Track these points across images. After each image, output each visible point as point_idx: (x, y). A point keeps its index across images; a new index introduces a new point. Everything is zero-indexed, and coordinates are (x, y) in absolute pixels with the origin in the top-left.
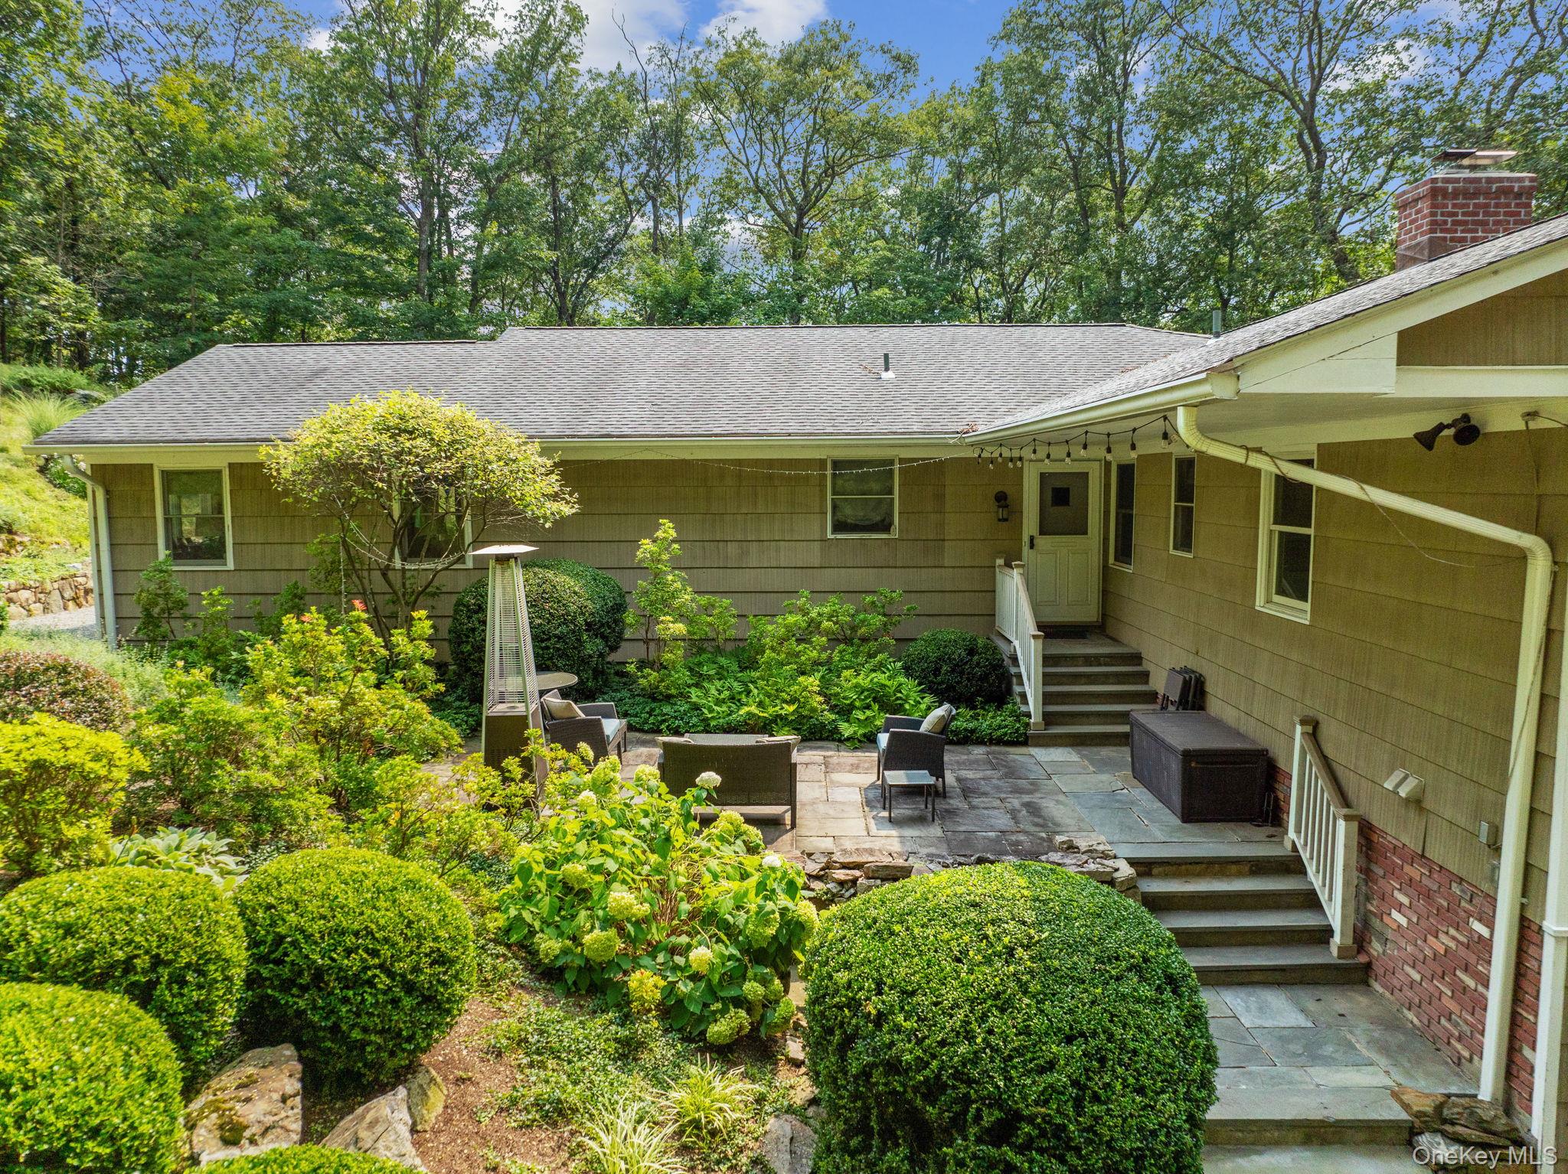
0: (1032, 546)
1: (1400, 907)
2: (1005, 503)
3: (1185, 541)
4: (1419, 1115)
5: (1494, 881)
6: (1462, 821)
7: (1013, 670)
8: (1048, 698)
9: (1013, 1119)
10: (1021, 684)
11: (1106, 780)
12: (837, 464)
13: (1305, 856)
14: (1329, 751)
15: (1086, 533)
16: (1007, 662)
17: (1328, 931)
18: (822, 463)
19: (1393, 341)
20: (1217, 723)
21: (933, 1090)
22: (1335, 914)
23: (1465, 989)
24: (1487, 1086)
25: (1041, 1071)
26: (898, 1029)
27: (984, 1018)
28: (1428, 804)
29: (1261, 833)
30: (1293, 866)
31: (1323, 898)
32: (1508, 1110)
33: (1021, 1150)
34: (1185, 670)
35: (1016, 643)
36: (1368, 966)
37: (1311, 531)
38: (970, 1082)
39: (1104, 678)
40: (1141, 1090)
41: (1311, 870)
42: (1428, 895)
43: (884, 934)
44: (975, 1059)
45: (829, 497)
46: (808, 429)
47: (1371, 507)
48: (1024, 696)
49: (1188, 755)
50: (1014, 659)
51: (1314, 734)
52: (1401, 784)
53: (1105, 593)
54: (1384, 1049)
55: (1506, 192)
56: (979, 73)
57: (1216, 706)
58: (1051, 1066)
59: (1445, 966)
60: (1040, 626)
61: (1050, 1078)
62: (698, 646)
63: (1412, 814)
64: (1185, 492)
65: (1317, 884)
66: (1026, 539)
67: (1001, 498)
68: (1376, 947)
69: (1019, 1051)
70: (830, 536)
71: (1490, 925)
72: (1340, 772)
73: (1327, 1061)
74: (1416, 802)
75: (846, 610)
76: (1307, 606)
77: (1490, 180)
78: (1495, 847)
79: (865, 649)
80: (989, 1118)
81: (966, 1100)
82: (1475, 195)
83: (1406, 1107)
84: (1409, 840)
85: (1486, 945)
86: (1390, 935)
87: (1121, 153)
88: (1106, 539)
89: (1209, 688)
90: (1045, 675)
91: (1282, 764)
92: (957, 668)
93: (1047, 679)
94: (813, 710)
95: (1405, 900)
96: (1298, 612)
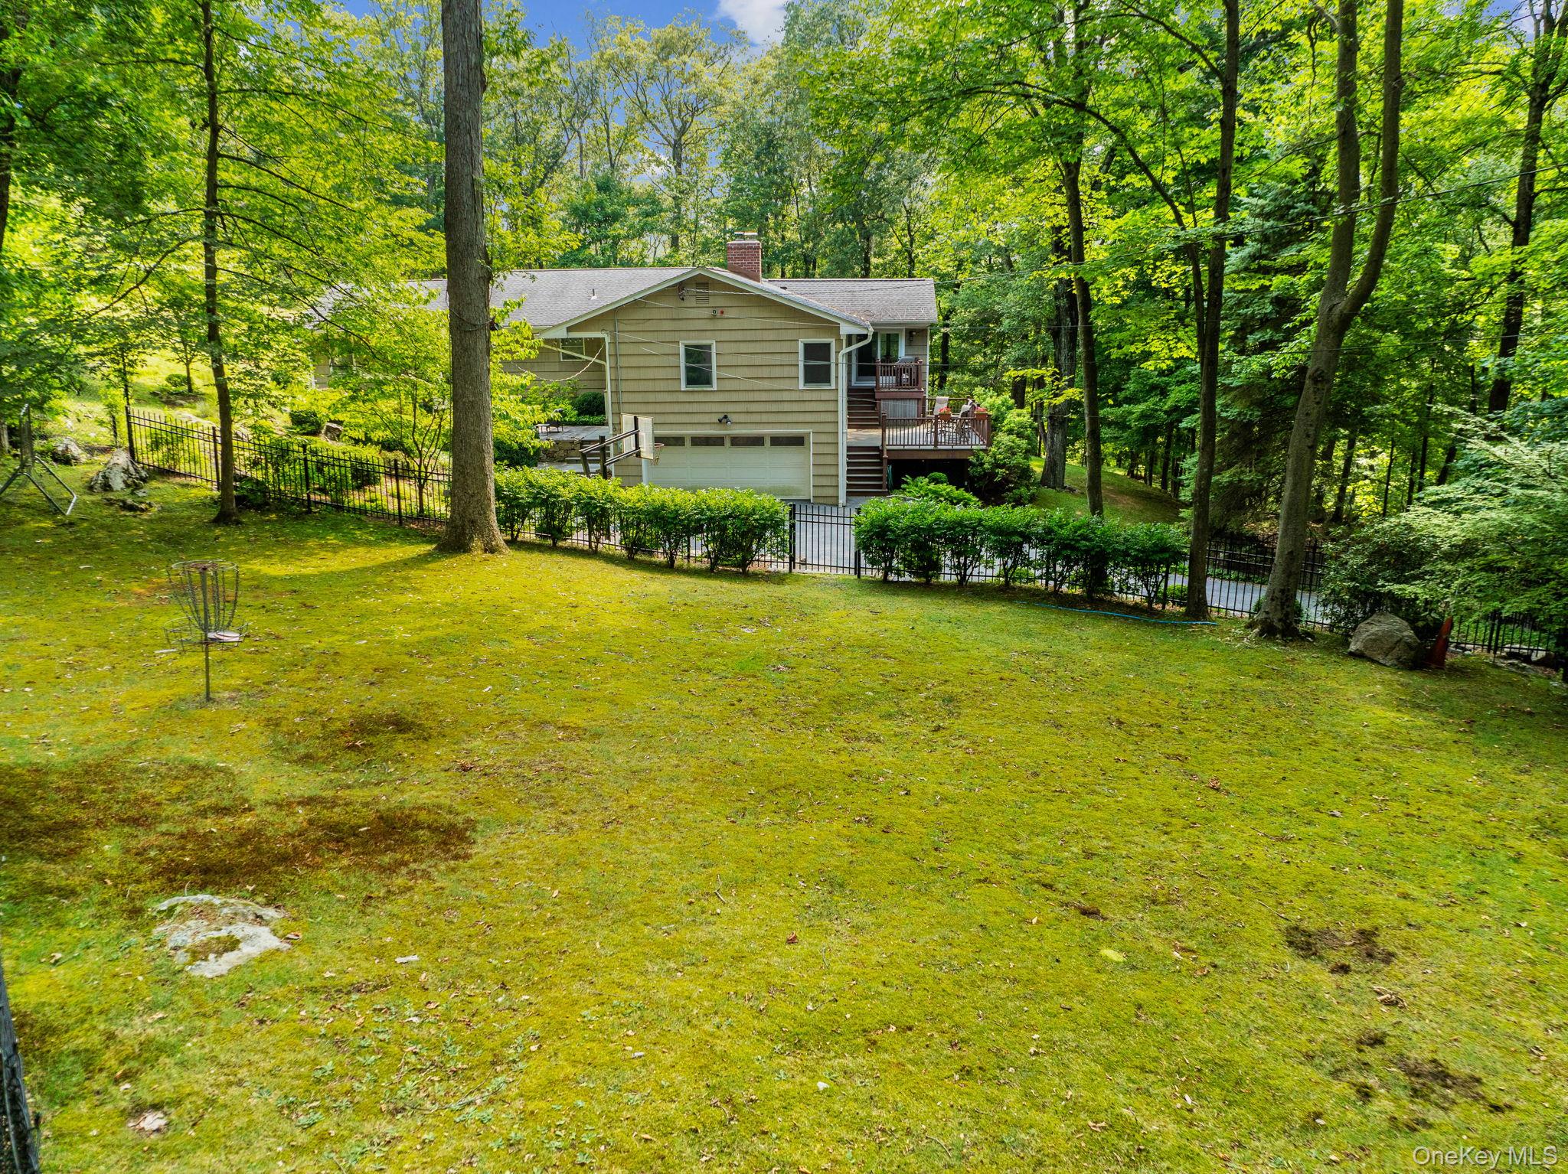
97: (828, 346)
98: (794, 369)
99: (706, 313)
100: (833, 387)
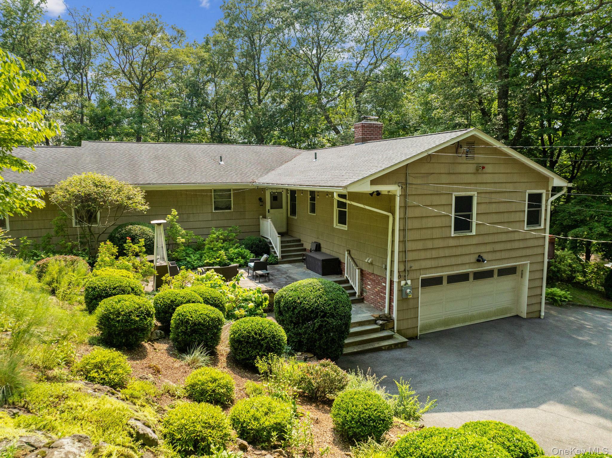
0: (269, 212)
1: (369, 285)
2: (261, 200)
3: (313, 210)
4: (377, 318)
5: (386, 275)
6: (380, 265)
7: (270, 246)
8: (282, 252)
9: (326, 313)
10: (274, 249)
11: (300, 270)
12: (215, 190)
13: (349, 279)
14: (353, 256)
15: (282, 208)
16: (268, 244)
17: (356, 293)
18: (211, 190)
19: (369, 182)
20: (325, 254)
21: (312, 312)
22: (357, 289)
23: (382, 296)
24: (386, 311)
25: (328, 306)
26: (304, 304)
27: (318, 299)
28: (374, 263)
29: (339, 276)
30: (347, 281)
31: (354, 286)
32: (390, 314)
33: (328, 318)
34: (315, 242)
35: (270, 239)
36: (363, 298)
37: (347, 210)
38: (318, 309)
39: (293, 246)
40: (343, 306)
41: (350, 281)
42: (374, 281)
43: (295, 290)
44: (318, 305)
45: (213, 200)
46: (209, 181)
47: (365, 209)
48: (275, 252)
49: (323, 261)
50: (270, 243)
51: (349, 254)
52: (368, 260)
53: (288, 224)
54: (369, 311)
55: (377, 127)
56: (205, 40)
57: (323, 250)
58: (330, 304)
59: (378, 293)
60: (279, 233)
61: (330, 306)
62: (187, 245)
63: (371, 266)
64: (313, 199)
65: (352, 284)
66: (267, 210)
67: (260, 199)
68: (365, 294)
69: (325, 303)
70: (214, 211)
71: (386, 284)
72: (355, 260)
73: (360, 314)
74: (371, 264)
75: (226, 233)
76: (346, 226)
77: (374, 124)
78: (386, 269)
79: (231, 242)
80: (322, 314)
81: (318, 312)
82: (371, 127)
83: (374, 317)
84: (370, 271)
85: (385, 287)
86: (367, 291)
87: (259, 76)
88: (287, 210)
89: (322, 246)
90: (281, 246)
91: (342, 261)
92: (257, 246)
93: (282, 247)
94: (224, 260)
95: (370, 283)
96: (345, 227)
97: (540, 195)
98: (522, 214)
99: (472, 168)
100: (542, 227)
